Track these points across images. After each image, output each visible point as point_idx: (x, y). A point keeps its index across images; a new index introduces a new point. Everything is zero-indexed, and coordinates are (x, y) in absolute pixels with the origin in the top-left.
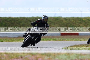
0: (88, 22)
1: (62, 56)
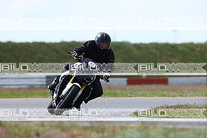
0: (190, 55)
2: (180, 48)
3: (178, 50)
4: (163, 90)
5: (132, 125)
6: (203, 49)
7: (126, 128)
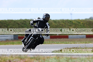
0: (78, 25)
1: (52, 60)
2: (73, 22)
3: (73, 23)
4: (66, 41)
5: (52, 57)
7: (49, 58)
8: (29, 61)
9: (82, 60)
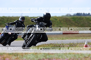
6: (61, 19)
7: (27, 54)
8: (7, 57)
9: (60, 56)
